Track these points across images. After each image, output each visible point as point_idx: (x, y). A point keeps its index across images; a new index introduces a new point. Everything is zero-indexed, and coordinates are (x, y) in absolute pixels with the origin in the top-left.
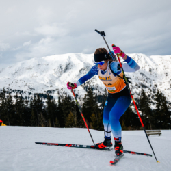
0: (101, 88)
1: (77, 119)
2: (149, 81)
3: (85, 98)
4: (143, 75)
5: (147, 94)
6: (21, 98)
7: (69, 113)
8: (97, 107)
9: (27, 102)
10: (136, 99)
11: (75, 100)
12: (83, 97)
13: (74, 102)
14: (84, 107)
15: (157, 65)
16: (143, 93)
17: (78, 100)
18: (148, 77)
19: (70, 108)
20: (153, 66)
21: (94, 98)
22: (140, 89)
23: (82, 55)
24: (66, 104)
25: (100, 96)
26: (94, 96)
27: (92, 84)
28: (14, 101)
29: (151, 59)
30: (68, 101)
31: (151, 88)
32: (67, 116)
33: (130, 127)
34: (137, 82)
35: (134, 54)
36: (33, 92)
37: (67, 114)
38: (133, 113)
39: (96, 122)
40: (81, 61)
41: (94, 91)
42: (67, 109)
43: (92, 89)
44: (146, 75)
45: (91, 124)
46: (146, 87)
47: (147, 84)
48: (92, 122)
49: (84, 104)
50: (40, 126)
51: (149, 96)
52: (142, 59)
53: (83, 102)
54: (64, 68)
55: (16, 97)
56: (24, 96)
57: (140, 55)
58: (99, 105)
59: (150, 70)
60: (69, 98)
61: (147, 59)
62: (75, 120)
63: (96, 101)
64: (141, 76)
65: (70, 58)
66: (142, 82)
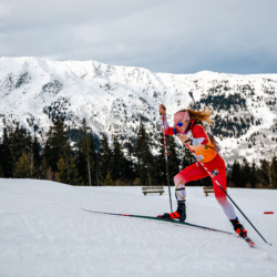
0: (77, 118)
1: (35, 165)
2: (152, 112)
3: (50, 133)
4: (145, 101)
5: (147, 131)
7: (21, 155)
10: (130, 139)
12: (47, 130)
13: (30, 137)
14: (47, 147)
15: (165, 88)
16: (142, 130)
17: (38, 136)
18: (152, 105)
19: (24, 147)
20: (160, 89)
21: (65, 133)
22: (138, 123)
24: (17, 141)
25: (75, 131)
26: (65, 130)
27: (62, 111)
29: (158, 78)
30: (21, 136)
31: (155, 122)
32: (17, 160)
33: (118, 181)
34: (135, 112)
35: (132, 68)
37: (18, 157)
38: (125, 160)
39: (66, 171)
40: (47, 71)
41: (66, 122)
42: (19, 148)
44: (149, 102)
45: (57, 174)
46: (147, 120)
47: (148, 116)
48: (58, 171)
49: (48, 142)
51: (151, 134)
52: (144, 76)
53: (46, 138)
54: (15, 81)
57: (142, 69)
58: (72, 144)
59: (155, 95)
60: (23, 131)
61: (152, 77)
62: (31, 167)
63: (67, 138)
64: (140, 103)
65: (26, 64)
66: (141, 112)
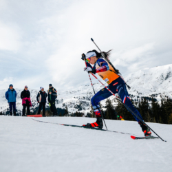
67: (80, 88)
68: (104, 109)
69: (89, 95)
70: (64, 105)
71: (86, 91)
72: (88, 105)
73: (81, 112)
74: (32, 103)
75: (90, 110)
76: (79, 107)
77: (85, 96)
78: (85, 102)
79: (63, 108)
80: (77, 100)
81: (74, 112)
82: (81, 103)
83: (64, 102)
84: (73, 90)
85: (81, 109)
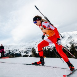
6: (49, 48)
8: (76, 50)
9: (51, 50)
11: (67, 48)
23: (69, 33)
28: (47, 49)
36: (53, 46)
43: (73, 44)
50: (56, 57)
55: (48, 48)
56: (50, 48)
67: (26, 44)
68: (37, 53)
69: (30, 47)
70: (19, 52)
71: (29, 45)
72: (30, 51)
73: (27, 54)
74: (5, 51)
75: (31, 53)
76: (26, 52)
77: (29, 47)
78: (29, 50)
79: (19, 53)
80: (25, 49)
81: (24, 55)
82: (27, 50)
83: (19, 50)
84: (23, 45)
85: (27, 53)
